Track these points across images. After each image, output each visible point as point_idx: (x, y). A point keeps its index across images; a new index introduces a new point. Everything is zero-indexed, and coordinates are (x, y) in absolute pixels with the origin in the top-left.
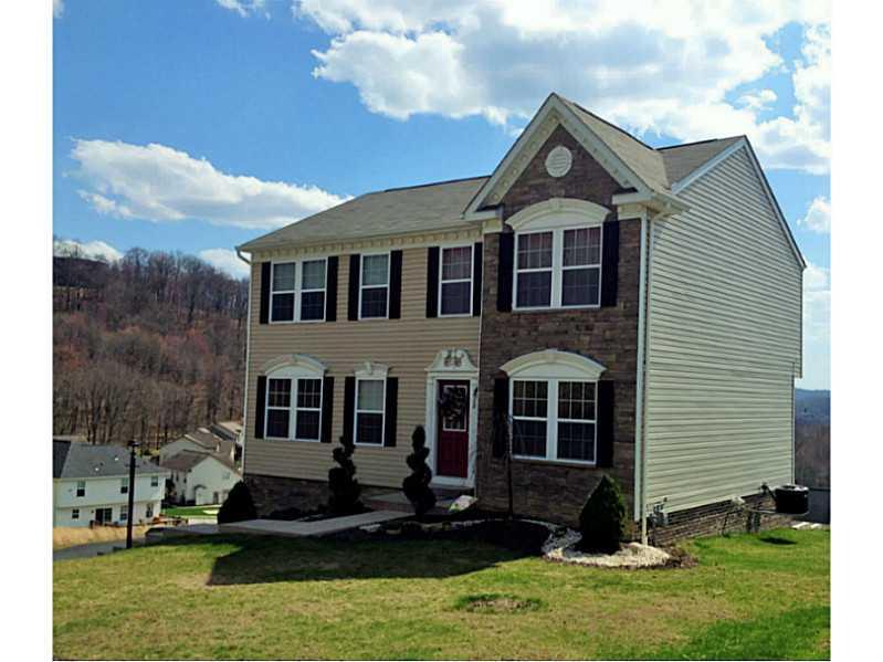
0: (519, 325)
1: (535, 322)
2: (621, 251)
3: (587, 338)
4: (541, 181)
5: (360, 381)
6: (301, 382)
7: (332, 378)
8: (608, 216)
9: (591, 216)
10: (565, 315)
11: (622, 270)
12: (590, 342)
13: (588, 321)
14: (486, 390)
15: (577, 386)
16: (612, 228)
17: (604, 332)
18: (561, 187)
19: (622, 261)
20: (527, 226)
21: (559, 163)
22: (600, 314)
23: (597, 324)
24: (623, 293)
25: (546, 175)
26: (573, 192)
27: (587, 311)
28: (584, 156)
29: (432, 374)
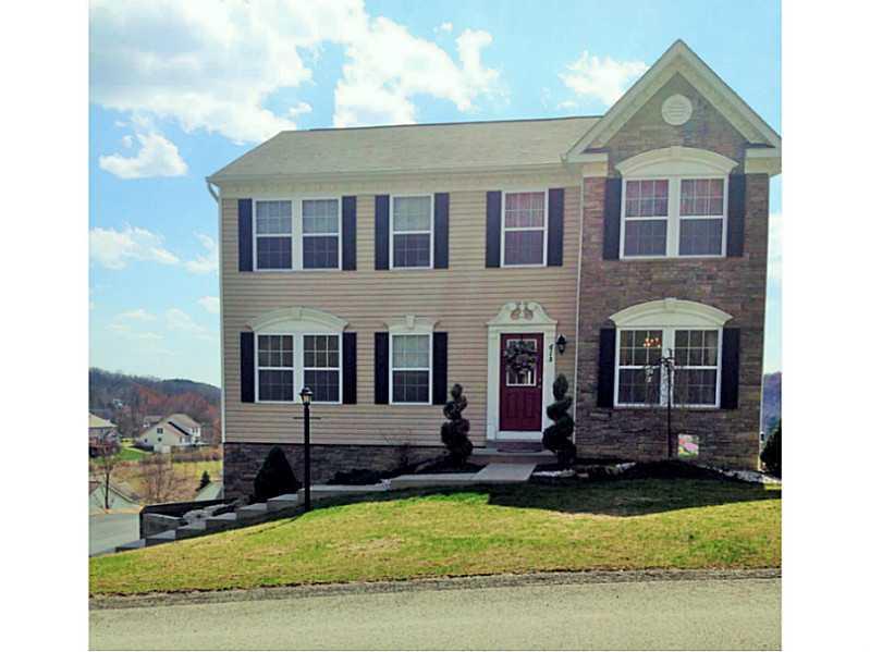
0: (627, 275)
1: (648, 271)
2: (747, 204)
3: (709, 288)
4: (656, 127)
5: (394, 337)
6: (308, 340)
7: (354, 335)
8: (734, 169)
9: (714, 166)
10: (685, 264)
11: (748, 223)
12: (713, 291)
13: (710, 270)
14: (586, 341)
15: (697, 334)
16: (738, 181)
17: (729, 281)
18: (680, 136)
19: (748, 215)
20: (637, 172)
21: (678, 111)
22: (724, 265)
23: (720, 274)
24: (749, 244)
25: (663, 122)
26: (693, 142)
27: (711, 261)
28: (705, 108)
29: (495, 328)
